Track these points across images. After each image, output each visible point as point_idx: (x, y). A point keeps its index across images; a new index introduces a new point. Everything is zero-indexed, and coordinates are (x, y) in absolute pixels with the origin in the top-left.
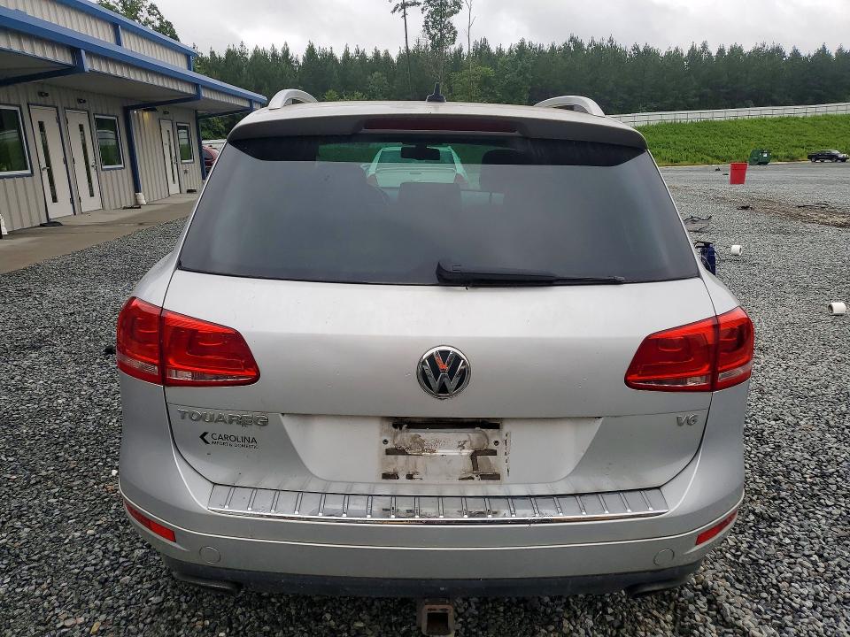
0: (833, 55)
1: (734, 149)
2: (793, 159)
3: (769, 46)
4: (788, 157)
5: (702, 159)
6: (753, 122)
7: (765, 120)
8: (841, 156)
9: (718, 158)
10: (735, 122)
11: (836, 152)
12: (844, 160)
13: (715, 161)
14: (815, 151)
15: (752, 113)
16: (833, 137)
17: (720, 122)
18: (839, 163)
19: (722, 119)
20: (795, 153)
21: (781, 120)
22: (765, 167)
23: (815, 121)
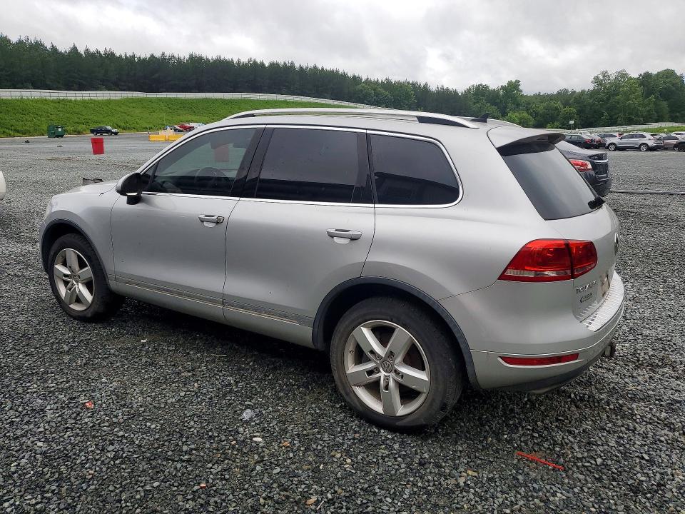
0: (83, 53)
1: (29, 124)
2: (79, 133)
3: (32, 40)
4: (75, 131)
5: (4, 132)
6: (37, 101)
7: (46, 100)
8: (114, 131)
9: (18, 131)
10: (22, 100)
11: (109, 128)
12: (116, 134)
13: (16, 134)
14: (93, 127)
15: (33, 94)
16: (101, 116)
17: (8, 100)
18: (113, 136)
19: (9, 98)
20: (80, 127)
21: (59, 101)
22: (61, 139)
23: (84, 103)
